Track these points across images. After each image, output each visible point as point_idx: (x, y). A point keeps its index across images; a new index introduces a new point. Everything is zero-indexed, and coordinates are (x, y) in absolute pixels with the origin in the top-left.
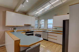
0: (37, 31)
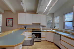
0: (47, 31)
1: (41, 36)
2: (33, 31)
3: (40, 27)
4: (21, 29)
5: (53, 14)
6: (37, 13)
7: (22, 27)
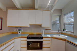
1: (43, 45)
2: (28, 38)
3: (42, 30)
4: (13, 33)
5: (61, 10)
6: (37, 9)
7: (15, 31)
